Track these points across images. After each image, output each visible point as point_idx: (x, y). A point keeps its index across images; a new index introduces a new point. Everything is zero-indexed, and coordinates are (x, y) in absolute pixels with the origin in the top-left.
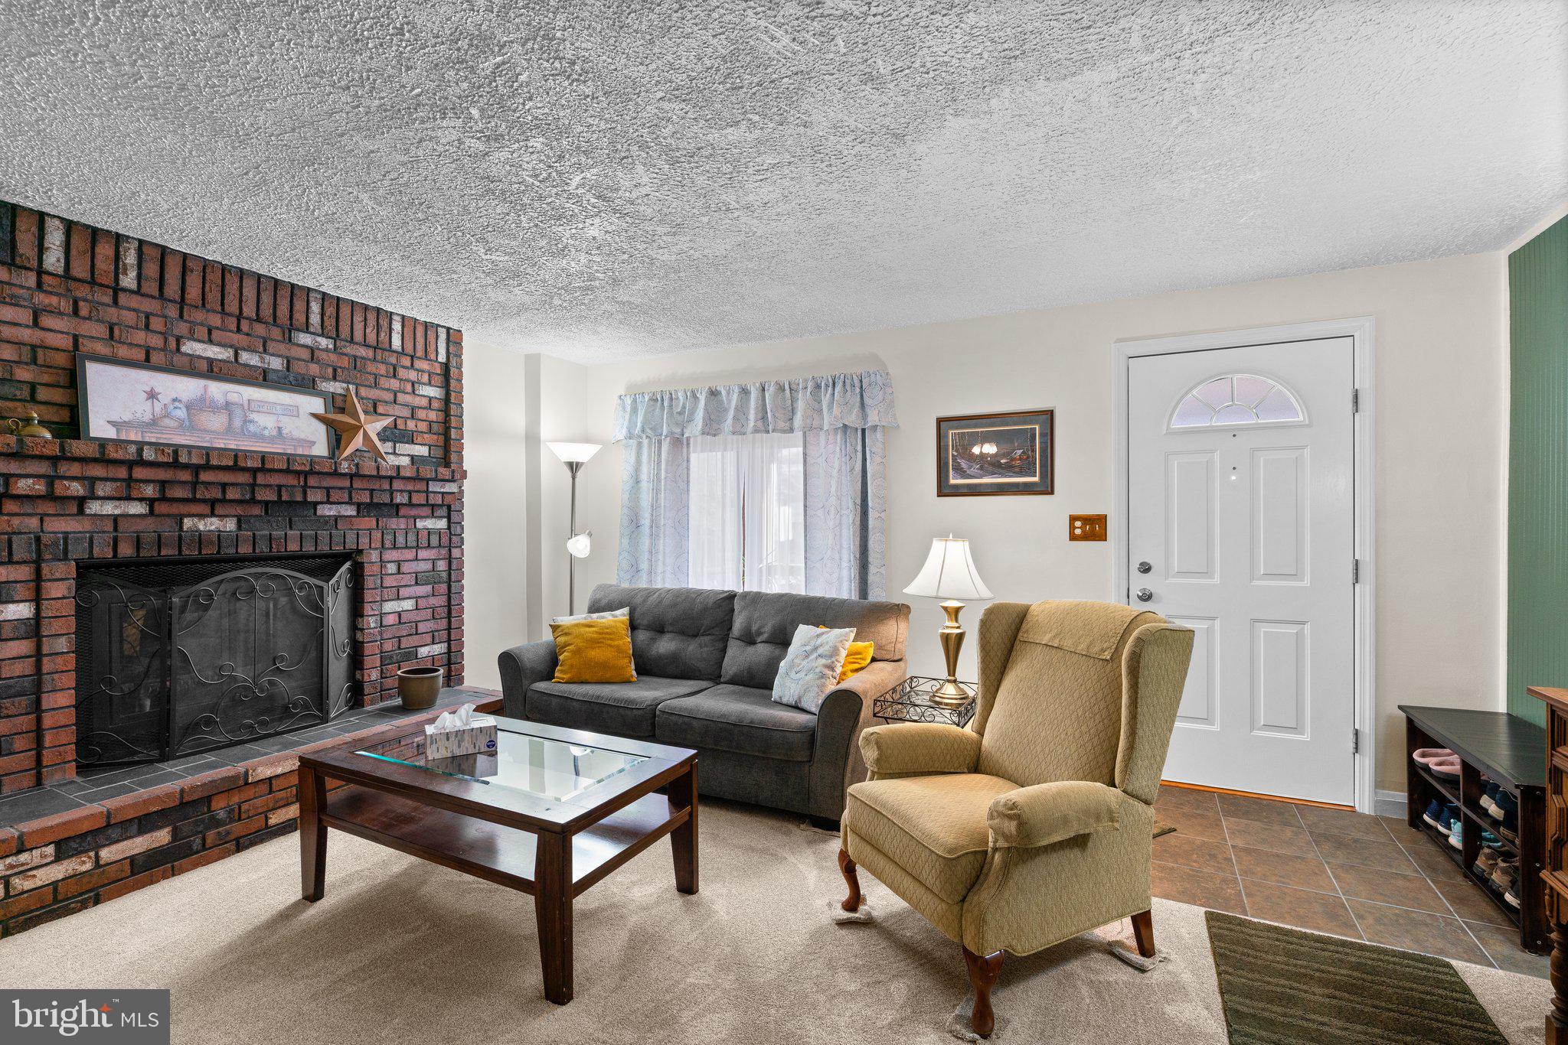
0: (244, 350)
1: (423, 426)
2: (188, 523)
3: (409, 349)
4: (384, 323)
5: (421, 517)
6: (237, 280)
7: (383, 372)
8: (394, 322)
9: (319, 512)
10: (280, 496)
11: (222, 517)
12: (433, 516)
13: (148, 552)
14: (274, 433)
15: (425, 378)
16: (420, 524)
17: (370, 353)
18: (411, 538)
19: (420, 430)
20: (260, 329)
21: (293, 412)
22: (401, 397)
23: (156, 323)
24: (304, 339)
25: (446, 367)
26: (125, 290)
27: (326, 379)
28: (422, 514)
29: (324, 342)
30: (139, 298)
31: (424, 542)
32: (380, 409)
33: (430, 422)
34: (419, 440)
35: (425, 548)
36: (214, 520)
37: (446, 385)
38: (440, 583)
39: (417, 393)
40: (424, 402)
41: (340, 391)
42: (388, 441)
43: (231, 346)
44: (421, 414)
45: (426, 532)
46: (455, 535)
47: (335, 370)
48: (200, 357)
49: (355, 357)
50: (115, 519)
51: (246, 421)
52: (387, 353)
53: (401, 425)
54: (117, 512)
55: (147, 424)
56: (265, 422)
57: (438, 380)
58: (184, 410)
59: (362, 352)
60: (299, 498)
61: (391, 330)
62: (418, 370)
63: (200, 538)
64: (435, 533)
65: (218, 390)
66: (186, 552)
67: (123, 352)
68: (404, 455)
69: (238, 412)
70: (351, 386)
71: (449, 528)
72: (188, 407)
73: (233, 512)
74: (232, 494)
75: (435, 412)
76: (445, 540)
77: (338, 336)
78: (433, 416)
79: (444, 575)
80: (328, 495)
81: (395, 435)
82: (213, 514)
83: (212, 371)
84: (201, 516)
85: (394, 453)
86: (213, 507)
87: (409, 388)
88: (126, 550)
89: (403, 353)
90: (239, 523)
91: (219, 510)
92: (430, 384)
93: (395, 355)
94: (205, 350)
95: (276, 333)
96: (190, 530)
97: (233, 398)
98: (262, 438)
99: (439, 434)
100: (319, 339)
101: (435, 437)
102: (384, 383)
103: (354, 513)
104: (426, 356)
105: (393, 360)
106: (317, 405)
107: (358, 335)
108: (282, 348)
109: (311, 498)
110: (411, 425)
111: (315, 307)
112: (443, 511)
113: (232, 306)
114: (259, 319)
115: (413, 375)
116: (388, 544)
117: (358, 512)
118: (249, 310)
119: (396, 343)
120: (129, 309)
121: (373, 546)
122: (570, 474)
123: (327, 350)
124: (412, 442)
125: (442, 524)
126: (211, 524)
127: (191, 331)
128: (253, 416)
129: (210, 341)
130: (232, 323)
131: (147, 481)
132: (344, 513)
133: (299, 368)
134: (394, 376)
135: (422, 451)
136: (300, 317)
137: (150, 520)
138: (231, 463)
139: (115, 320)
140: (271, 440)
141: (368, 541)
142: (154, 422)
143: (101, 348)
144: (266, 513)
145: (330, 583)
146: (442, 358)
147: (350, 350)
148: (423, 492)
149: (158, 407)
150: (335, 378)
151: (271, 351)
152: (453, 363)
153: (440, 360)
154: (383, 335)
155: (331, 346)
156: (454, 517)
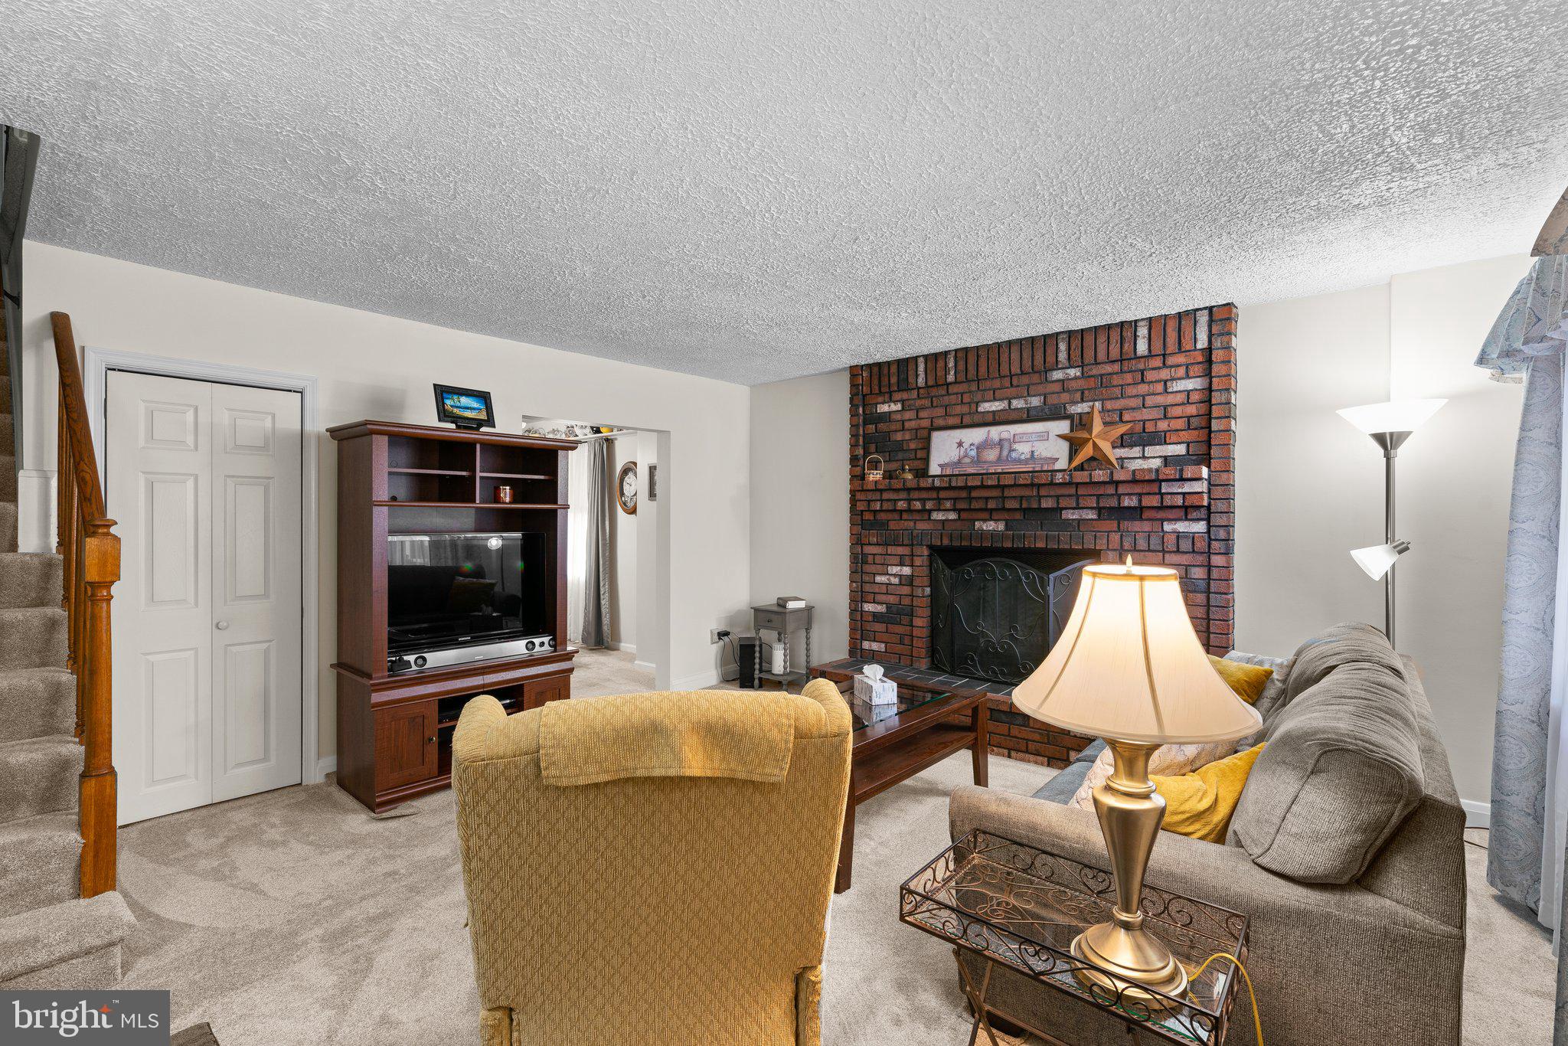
0: (1015, 398)
1: (1180, 424)
2: (977, 524)
3: (1158, 348)
4: (1128, 334)
5: (1169, 520)
6: (1007, 350)
7: (1130, 381)
8: (1139, 329)
9: (1063, 517)
10: (1021, 504)
11: (996, 520)
12: (1186, 519)
13: (956, 543)
14: (1028, 456)
15: (1182, 371)
16: (1168, 527)
17: (1116, 367)
18: (1155, 542)
19: (1174, 428)
20: (1025, 380)
21: (1044, 437)
22: (1149, 401)
23: (966, 399)
24: (1057, 375)
25: (1209, 350)
26: (951, 383)
27: (1074, 403)
28: (1171, 517)
29: (1073, 372)
30: (957, 385)
31: (1171, 546)
32: (1126, 417)
33: (1189, 418)
34: (1174, 438)
35: (1174, 552)
36: (992, 523)
37: (1208, 374)
38: (1195, 592)
39: (1170, 390)
40: (1180, 398)
41: (1087, 410)
42: (1136, 446)
43: (1007, 399)
44: (1177, 411)
45: (1174, 537)
46: (1214, 540)
47: (1083, 393)
48: (988, 412)
49: (1101, 375)
50: (943, 522)
51: (1011, 450)
52: (1134, 362)
53: (1150, 427)
54: (944, 518)
55: (955, 463)
56: (1023, 449)
57: (1196, 370)
58: (975, 450)
59: (1108, 368)
60: (1035, 506)
61: (1135, 337)
62: (1171, 367)
63: (982, 534)
64: (1186, 537)
65: (996, 432)
66: (974, 544)
67: (951, 421)
68: (1154, 457)
69: (1006, 445)
70: (1097, 403)
71: (1209, 532)
72: (978, 448)
73: (1002, 517)
74: (991, 505)
75: (1194, 406)
76: (1201, 545)
77: (1082, 363)
78: (1192, 410)
79: (1202, 585)
80: (1058, 503)
81: (1146, 438)
82: (991, 519)
83: (995, 420)
84: (985, 520)
85: (1144, 457)
86: (991, 514)
87: (1160, 388)
88: (946, 542)
89: (1151, 355)
90: (1006, 525)
91: (995, 516)
92: (1188, 377)
93: (1143, 360)
94: (991, 406)
95: (1035, 378)
96: (979, 530)
97: (1005, 435)
98: (1019, 461)
99: (1202, 428)
100: (1068, 371)
101: (1196, 432)
102: (1131, 391)
103: (1095, 517)
104: (1180, 349)
105: (1141, 366)
106: (1063, 427)
107: (1102, 356)
108: (1041, 389)
109: (1044, 505)
110: (1163, 425)
111: (1063, 347)
112: (1203, 513)
113: (1005, 371)
114: (1023, 373)
115: (1164, 374)
116: (1127, 546)
117: (1099, 516)
118: (1016, 369)
119: (1142, 347)
120: (954, 394)
121: (1110, 547)
122: (1382, 451)
123: (1076, 378)
124: (1165, 443)
125: (1200, 527)
126: (990, 526)
127: (983, 396)
128: (1015, 446)
129: (995, 399)
130: (1006, 382)
131: (947, 499)
132: (1084, 517)
133: (1053, 400)
134: (1143, 381)
135: (1180, 450)
136: (1050, 359)
137: (959, 522)
138: (979, 484)
139: (947, 403)
140: (1026, 462)
141: (1105, 541)
142: (959, 461)
143: (941, 422)
144: (1024, 517)
145: (1051, 576)
146: (1202, 342)
147: (1096, 371)
148: (1156, 494)
149: (962, 450)
150: (1082, 400)
151: (1032, 393)
152: (1217, 343)
153: (1199, 346)
154: (1126, 346)
155: (1078, 374)
156: (1216, 520)
